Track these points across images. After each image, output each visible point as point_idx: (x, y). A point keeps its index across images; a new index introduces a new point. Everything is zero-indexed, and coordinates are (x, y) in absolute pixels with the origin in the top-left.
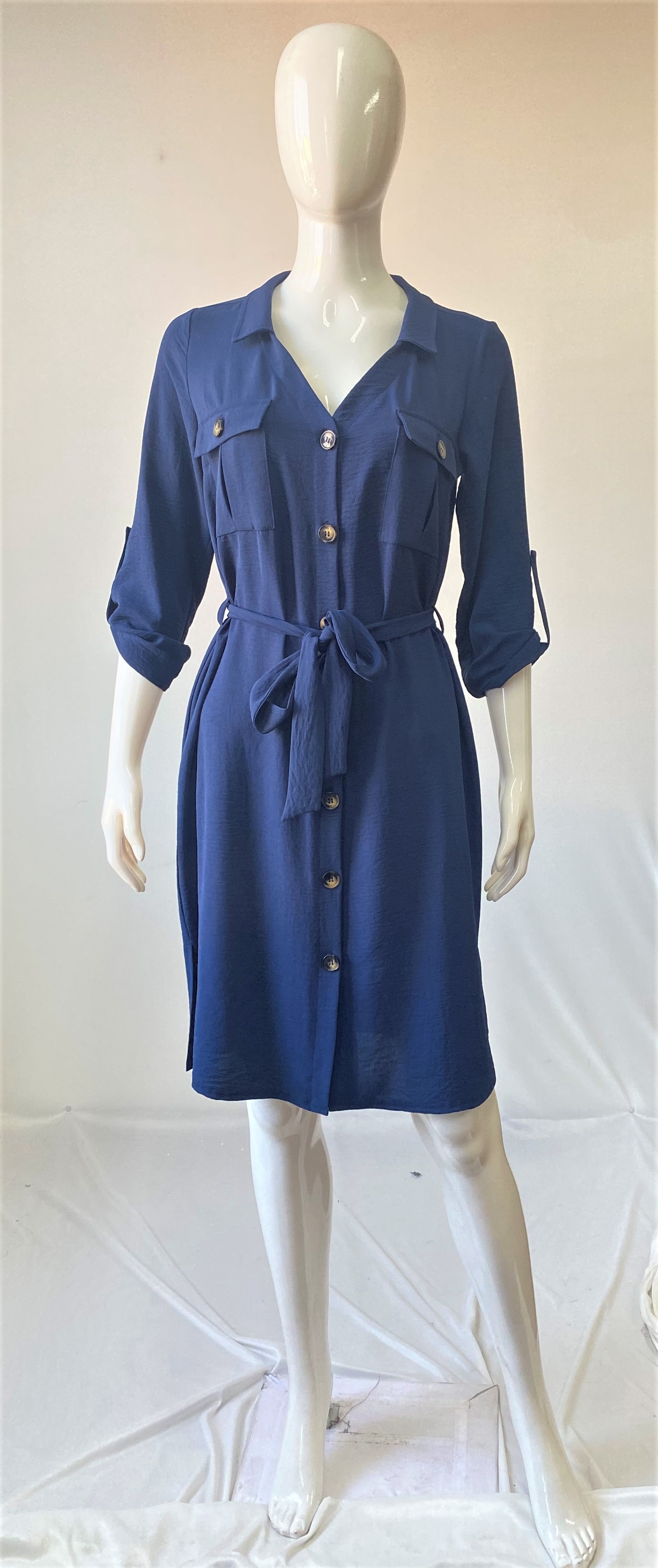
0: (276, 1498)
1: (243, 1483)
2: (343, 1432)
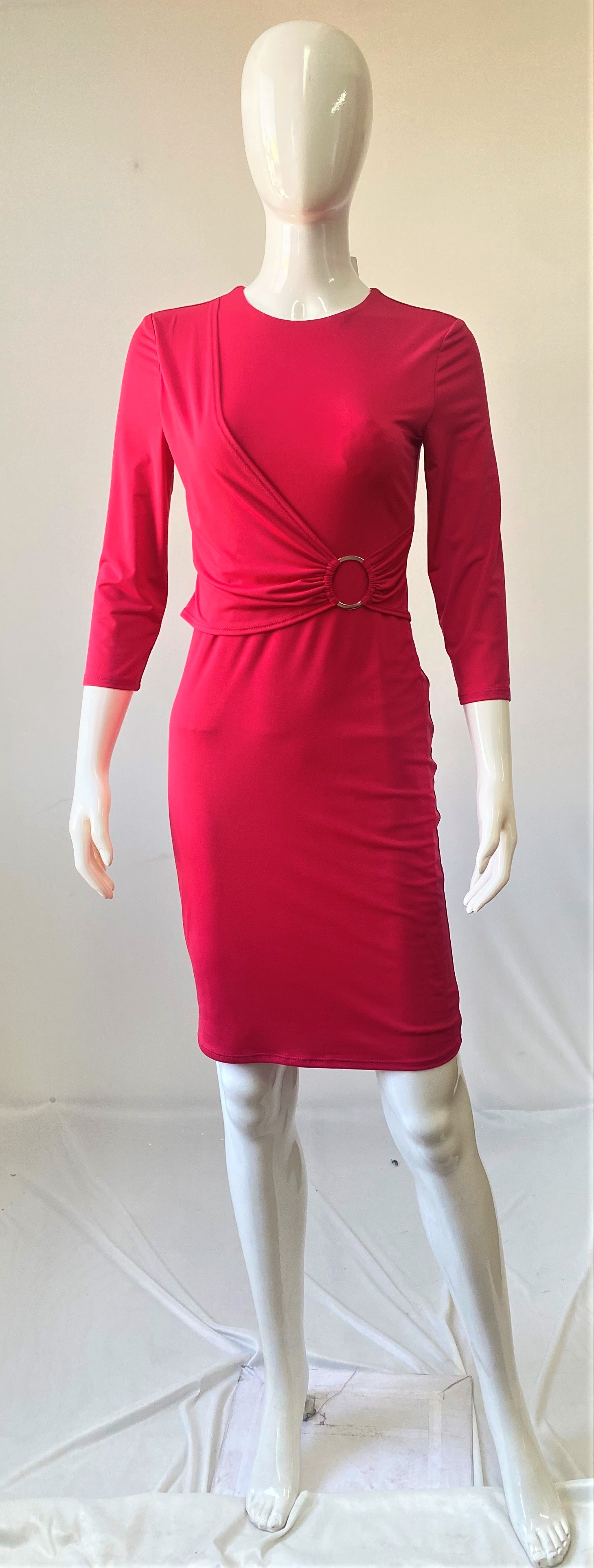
0: (253, 1492)
1: (221, 1475)
2: (319, 1424)
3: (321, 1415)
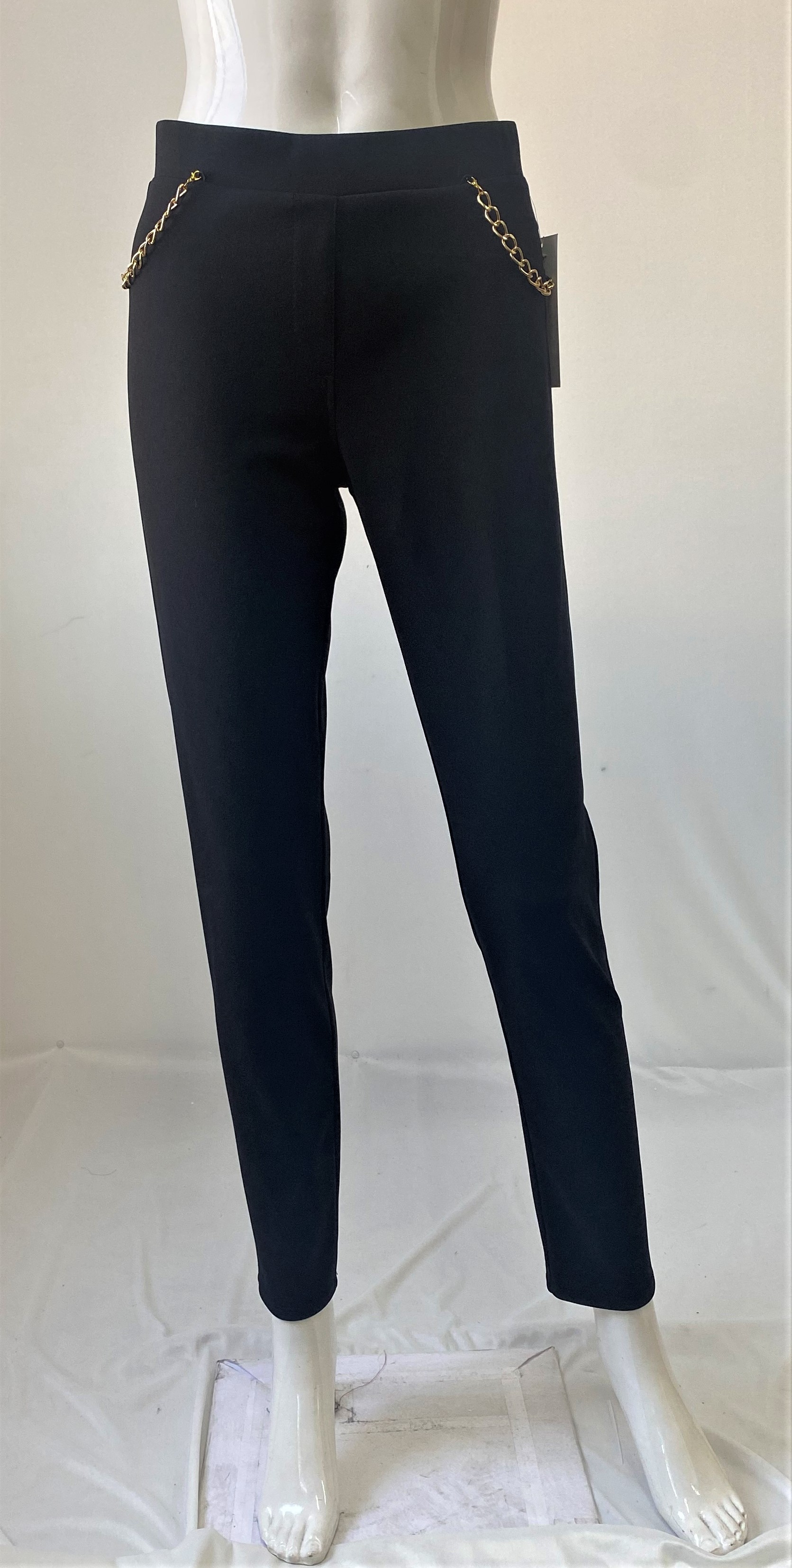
0: (270, 1512)
2: (346, 1422)
3: (348, 1410)
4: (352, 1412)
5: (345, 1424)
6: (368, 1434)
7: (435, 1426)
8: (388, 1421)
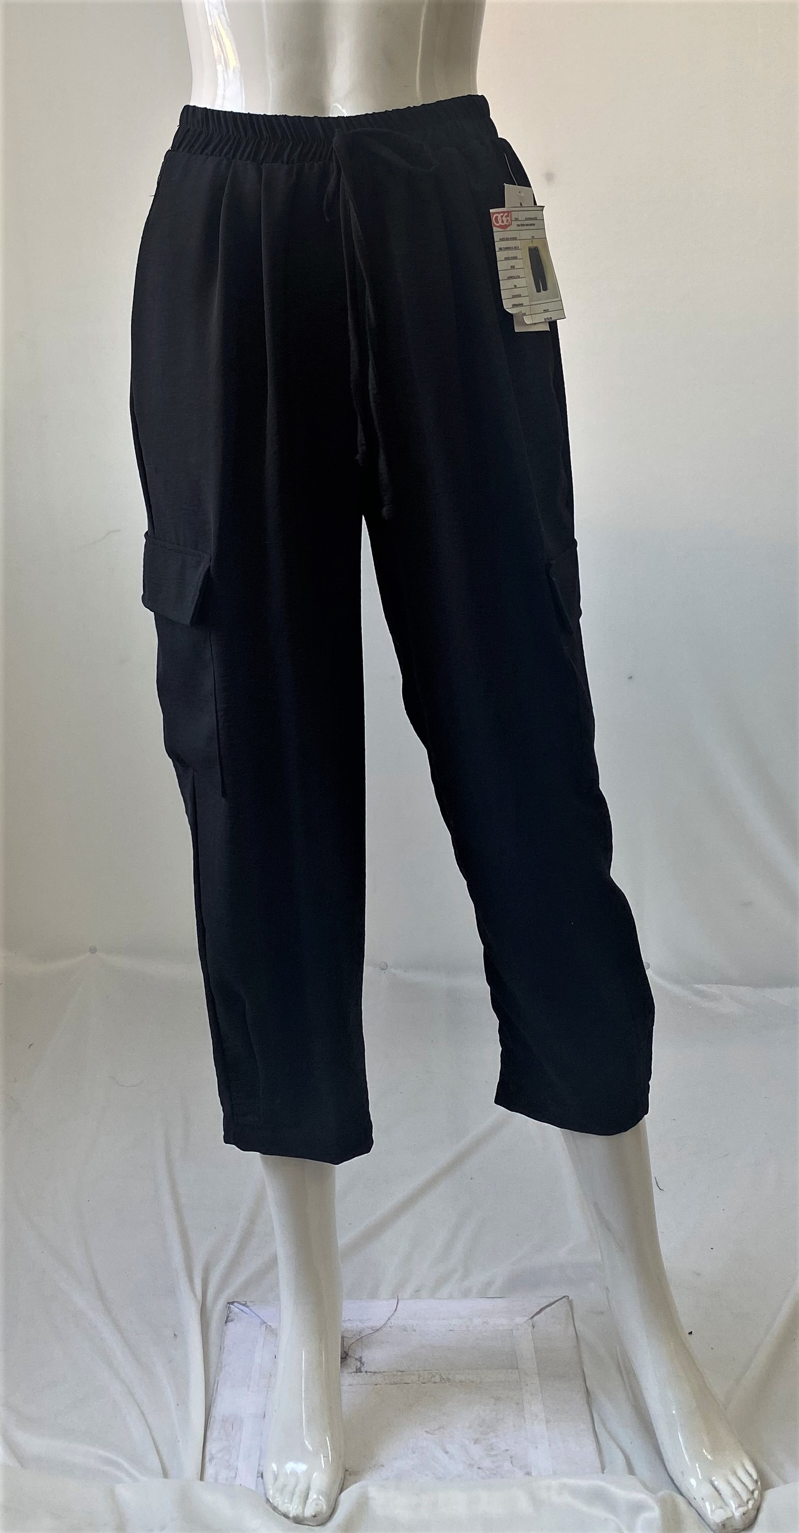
0: (275, 1468)
2: (354, 1372)
3: (356, 1359)
4: (361, 1361)
5: (353, 1374)
6: (376, 1386)
7: (444, 1379)
8: (397, 1372)
